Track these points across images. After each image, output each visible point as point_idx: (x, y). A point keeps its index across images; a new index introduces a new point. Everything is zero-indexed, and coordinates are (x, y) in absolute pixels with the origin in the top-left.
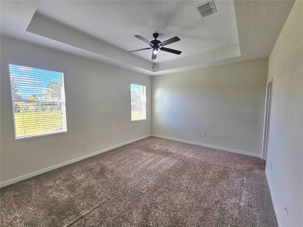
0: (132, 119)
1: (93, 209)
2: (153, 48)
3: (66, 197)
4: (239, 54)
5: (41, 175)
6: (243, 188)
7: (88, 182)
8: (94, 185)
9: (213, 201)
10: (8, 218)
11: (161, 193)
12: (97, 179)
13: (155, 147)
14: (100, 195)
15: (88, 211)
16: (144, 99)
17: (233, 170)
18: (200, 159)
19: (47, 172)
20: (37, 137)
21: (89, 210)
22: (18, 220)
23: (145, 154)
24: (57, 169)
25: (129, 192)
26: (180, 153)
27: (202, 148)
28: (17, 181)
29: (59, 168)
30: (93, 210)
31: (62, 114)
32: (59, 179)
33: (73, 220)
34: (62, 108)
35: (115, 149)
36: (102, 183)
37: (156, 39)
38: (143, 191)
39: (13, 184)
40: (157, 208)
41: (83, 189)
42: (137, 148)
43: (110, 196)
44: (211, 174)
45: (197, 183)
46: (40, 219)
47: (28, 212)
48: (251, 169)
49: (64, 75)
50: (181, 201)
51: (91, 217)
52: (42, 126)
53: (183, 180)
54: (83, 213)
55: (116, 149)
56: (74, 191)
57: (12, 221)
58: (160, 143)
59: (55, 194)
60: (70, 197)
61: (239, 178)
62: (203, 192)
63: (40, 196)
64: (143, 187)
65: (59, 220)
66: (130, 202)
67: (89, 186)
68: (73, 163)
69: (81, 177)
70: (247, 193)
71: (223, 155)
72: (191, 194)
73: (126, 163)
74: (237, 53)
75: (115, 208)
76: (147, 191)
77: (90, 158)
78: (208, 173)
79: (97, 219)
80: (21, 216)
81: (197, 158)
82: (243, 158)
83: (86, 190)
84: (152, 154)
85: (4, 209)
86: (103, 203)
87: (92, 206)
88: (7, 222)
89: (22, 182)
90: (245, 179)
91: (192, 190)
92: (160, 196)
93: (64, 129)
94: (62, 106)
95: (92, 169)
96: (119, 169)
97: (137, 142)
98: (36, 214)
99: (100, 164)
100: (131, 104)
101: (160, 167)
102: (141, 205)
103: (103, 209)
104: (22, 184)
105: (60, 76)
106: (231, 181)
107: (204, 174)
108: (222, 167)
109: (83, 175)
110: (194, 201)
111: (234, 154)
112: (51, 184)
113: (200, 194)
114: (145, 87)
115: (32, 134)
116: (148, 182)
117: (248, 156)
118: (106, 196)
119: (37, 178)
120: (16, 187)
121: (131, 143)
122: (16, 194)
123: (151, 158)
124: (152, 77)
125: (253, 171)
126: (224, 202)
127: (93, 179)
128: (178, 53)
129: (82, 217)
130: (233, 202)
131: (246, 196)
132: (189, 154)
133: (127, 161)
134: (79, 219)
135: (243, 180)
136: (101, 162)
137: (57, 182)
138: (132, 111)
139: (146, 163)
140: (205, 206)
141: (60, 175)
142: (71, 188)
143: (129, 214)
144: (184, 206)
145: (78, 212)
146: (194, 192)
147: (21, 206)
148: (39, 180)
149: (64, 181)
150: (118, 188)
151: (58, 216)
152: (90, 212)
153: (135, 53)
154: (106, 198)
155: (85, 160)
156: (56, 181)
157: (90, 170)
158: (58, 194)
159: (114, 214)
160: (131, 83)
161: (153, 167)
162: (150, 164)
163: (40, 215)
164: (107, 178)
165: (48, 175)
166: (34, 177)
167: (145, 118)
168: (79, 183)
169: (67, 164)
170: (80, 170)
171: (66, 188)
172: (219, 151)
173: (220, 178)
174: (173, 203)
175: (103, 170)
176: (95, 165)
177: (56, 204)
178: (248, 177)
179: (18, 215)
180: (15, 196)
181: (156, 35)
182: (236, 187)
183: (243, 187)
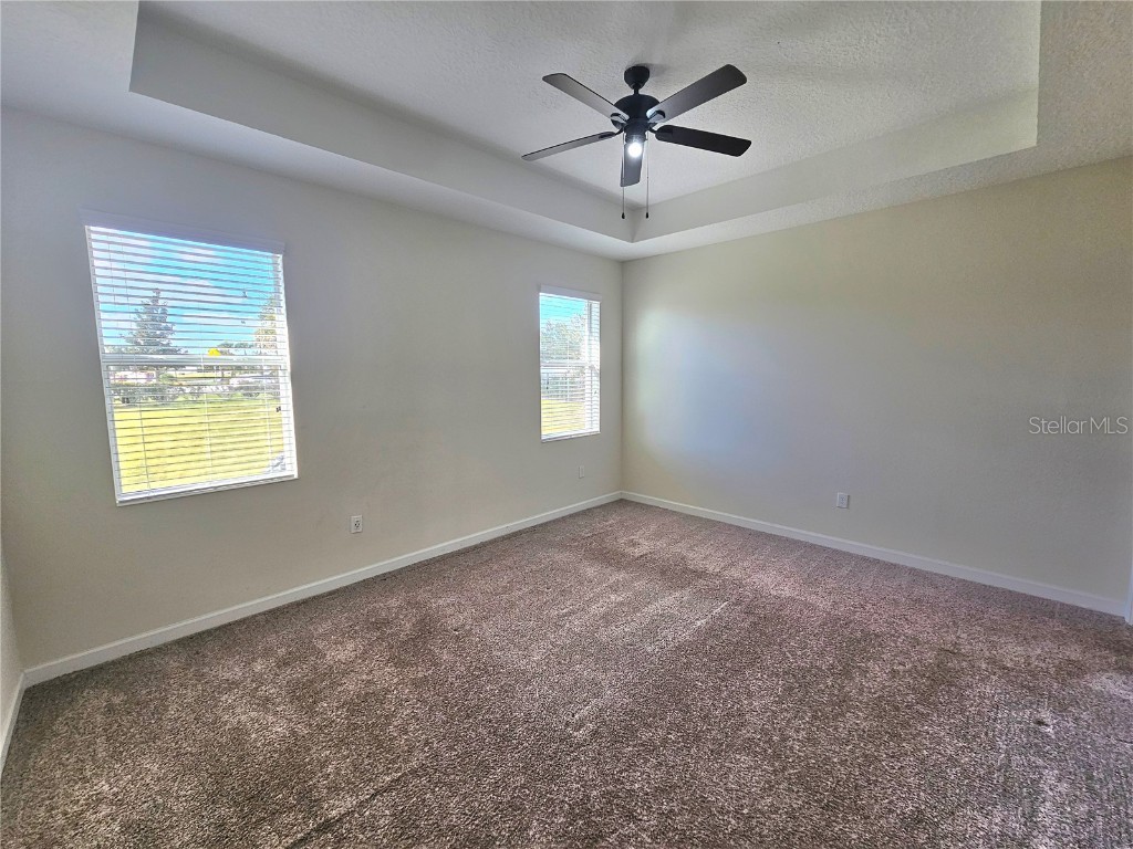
0: (543, 433)
1: (372, 791)
2: (623, 134)
3: (280, 729)
4: (1029, 139)
5: (209, 632)
6: (1040, 762)
7: (364, 677)
8: (388, 691)
9: (890, 811)
10: (72, 795)
11: (650, 748)
12: (400, 664)
13: (634, 544)
14: (406, 734)
15: (350, 802)
16: (591, 353)
17: (984, 666)
18: (823, 604)
19: (230, 624)
20: (192, 494)
21: (357, 795)
22: (105, 810)
23: (590, 571)
24: (264, 613)
25: (519, 730)
26: (735, 573)
27: (835, 557)
28: (126, 653)
29: (270, 611)
30: (373, 796)
31: (279, 409)
32: (267, 653)
33: (293, 831)
34: (282, 387)
35: (476, 547)
36: (416, 684)
37: (636, 92)
38: (575, 734)
39: (113, 663)
40: (631, 816)
41: (345, 703)
42: (562, 546)
43: (444, 744)
44: (876, 676)
45: (815, 717)
46: (176, 815)
47: (142, 779)
48: (1077, 670)
49: (284, 261)
50: (738, 799)
51: (363, 828)
52: (208, 456)
53: (750, 695)
54: (333, 807)
55: (483, 546)
56: (311, 711)
57: (82, 812)
58: (653, 527)
59: (245, 715)
60: (293, 733)
61: (1014, 709)
62: (843, 763)
63: (193, 716)
64: (576, 716)
65: (241, 829)
66: (521, 780)
67: (367, 694)
68: (322, 596)
69: (344, 653)
70: (1064, 787)
71: (930, 591)
72: (784, 769)
73: (513, 605)
74: (1022, 132)
75: (457, 799)
76: (595, 733)
77: (384, 578)
78: (864, 672)
79: (385, 841)
80: (115, 795)
81: (812, 599)
82: (1031, 613)
83: (353, 707)
84: (621, 576)
85: (68, 759)
86: (414, 772)
87: (370, 780)
88: (65, 813)
89: (142, 654)
90: (1046, 715)
91: (792, 748)
92: (646, 761)
93: (288, 467)
94: (281, 380)
95: (387, 623)
96: (488, 630)
97: (563, 519)
98: (165, 793)
99: (417, 605)
100: (542, 371)
101: (651, 631)
102: (565, 796)
103: (409, 797)
104: (141, 663)
105: (271, 268)
106: (977, 718)
107: (846, 673)
108: (932, 649)
109: (350, 646)
110: (800, 802)
111: (986, 594)
112: (237, 672)
113: (828, 773)
114: (596, 305)
115: (179, 482)
116: (596, 696)
117: (1055, 603)
118: (427, 743)
119: (193, 644)
120: (118, 674)
121: (541, 525)
122: (116, 700)
123: (614, 589)
124: (625, 266)
125: (1088, 677)
126: (945, 827)
127: (386, 665)
128: (736, 147)
129: (326, 827)
130: (996, 829)
131: (1059, 807)
132: (774, 582)
133: (520, 598)
134: (317, 830)
135: (1040, 723)
136: (422, 595)
137: (258, 667)
138: (544, 401)
139: (594, 609)
140: (854, 836)
141: (272, 639)
142: (304, 696)
143: (512, 832)
144: (754, 822)
145: (315, 801)
146: (799, 757)
147: (121, 753)
148: (198, 653)
149: (284, 663)
150: (480, 708)
151: (242, 810)
152: (361, 805)
153: (547, 161)
154: (426, 749)
155: (367, 585)
156: (254, 660)
157: (380, 625)
158: (253, 714)
159: (451, 828)
160: (540, 291)
161: (622, 630)
162: (608, 619)
163: (177, 798)
164: (436, 665)
165: (228, 636)
166: (183, 639)
167: (596, 428)
168: (334, 675)
169: (299, 598)
170: (345, 625)
171: (284, 693)
172: (912, 571)
173: (924, 699)
174: (704, 800)
175: (427, 628)
176: (401, 607)
177: (241, 758)
178: (1061, 709)
179: (106, 788)
180: (110, 709)
181: (637, 75)
182: (1007, 751)
183: (1044, 755)
